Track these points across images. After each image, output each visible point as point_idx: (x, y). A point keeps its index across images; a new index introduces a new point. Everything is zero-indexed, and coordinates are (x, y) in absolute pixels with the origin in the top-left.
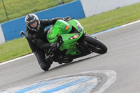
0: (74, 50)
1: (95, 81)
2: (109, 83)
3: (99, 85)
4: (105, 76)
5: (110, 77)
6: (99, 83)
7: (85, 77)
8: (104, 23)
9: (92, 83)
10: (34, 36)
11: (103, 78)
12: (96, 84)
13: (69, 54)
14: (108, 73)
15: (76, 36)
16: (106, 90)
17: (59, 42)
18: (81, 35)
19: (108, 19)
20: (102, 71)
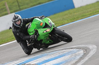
0: (47, 40)
1: (82, 52)
2: (91, 53)
3: (85, 55)
4: (89, 48)
5: (92, 49)
6: (85, 54)
7: (75, 50)
8: (88, 12)
9: (80, 54)
10: (18, 31)
11: (88, 50)
12: (82, 54)
13: (44, 43)
14: (90, 47)
15: (48, 30)
16: (89, 58)
17: (36, 34)
18: (52, 29)
19: (90, 9)
20: (86, 46)
